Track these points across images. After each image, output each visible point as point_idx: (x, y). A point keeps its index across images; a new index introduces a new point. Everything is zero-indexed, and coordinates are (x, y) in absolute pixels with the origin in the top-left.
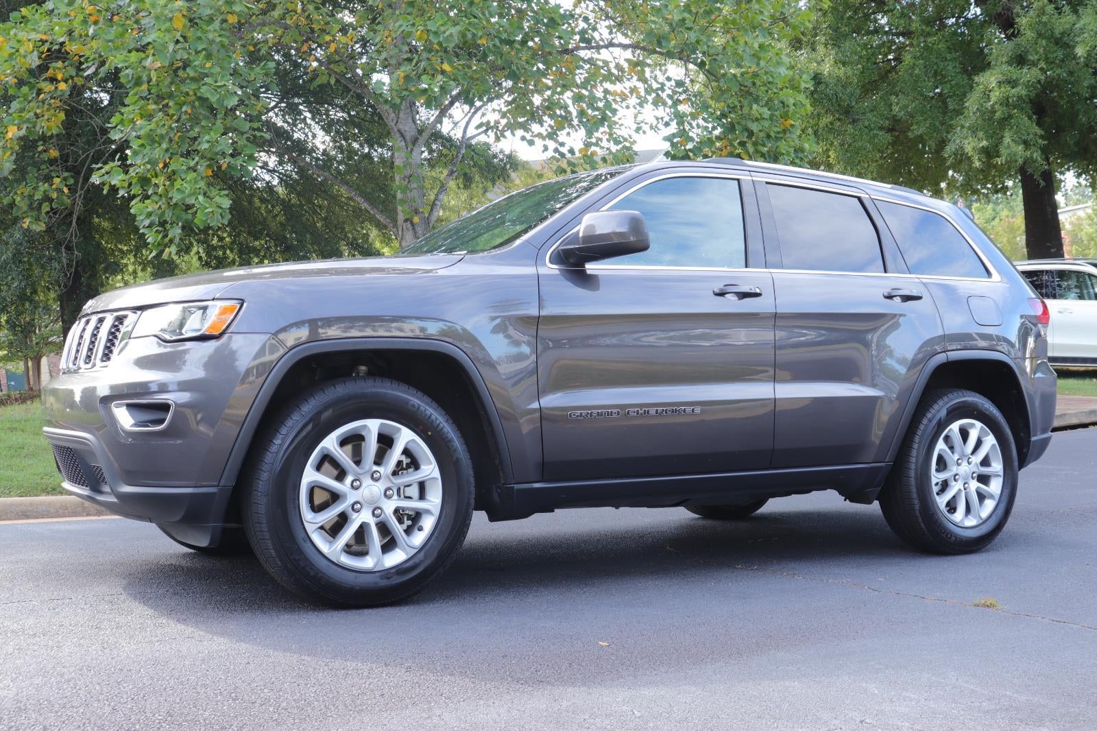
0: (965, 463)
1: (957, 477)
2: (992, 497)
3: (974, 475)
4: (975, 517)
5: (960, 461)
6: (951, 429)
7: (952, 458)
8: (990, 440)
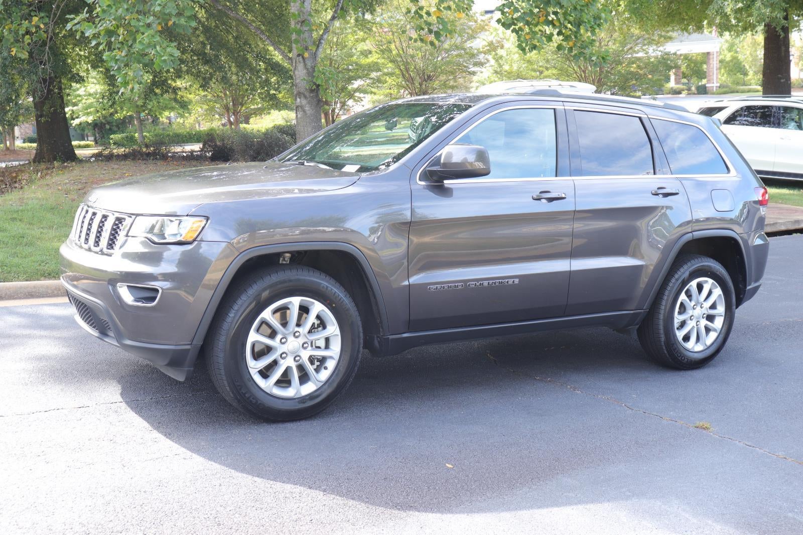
0: (698, 308)
1: (692, 317)
2: (715, 330)
3: (705, 316)
4: (702, 344)
5: (695, 307)
6: (691, 286)
7: (690, 304)
8: (718, 291)
